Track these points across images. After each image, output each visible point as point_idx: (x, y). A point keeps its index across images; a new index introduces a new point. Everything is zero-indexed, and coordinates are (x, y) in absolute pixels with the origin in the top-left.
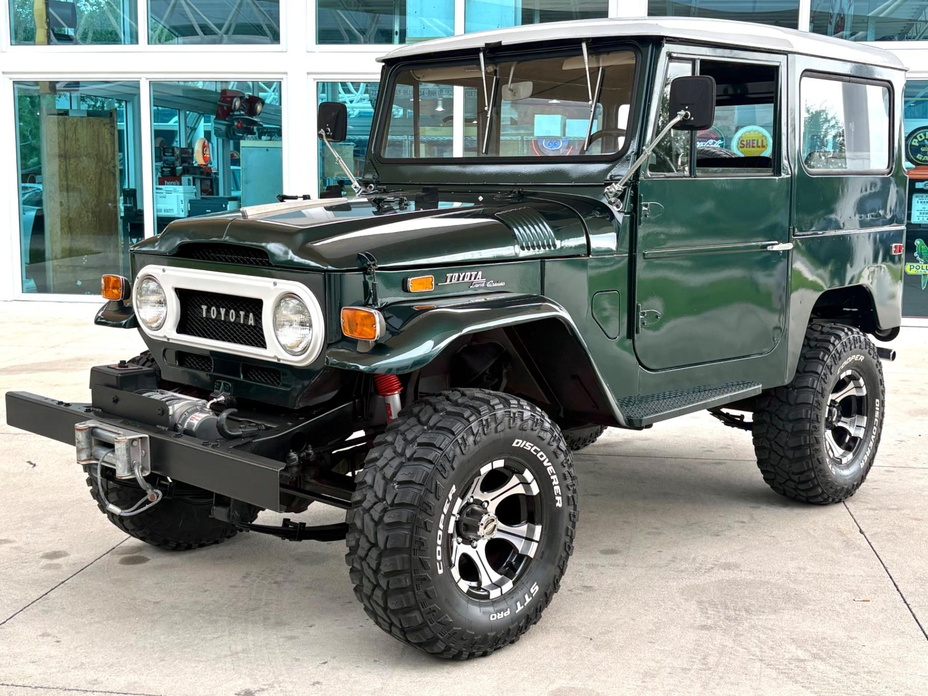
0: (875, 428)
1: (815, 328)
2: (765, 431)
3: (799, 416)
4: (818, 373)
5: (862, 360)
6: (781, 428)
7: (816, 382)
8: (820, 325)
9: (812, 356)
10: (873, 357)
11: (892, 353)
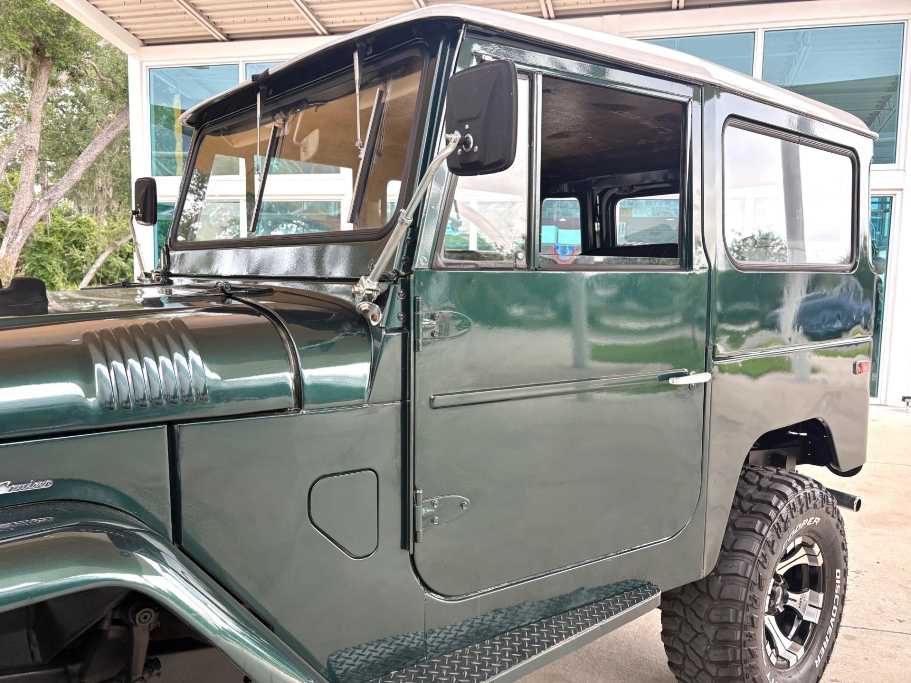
0: (835, 608)
1: (750, 479)
2: (677, 628)
3: (725, 619)
4: (752, 554)
5: (817, 522)
6: (699, 631)
7: (750, 567)
8: (758, 473)
9: (745, 526)
10: (833, 516)
11: (856, 502)
